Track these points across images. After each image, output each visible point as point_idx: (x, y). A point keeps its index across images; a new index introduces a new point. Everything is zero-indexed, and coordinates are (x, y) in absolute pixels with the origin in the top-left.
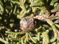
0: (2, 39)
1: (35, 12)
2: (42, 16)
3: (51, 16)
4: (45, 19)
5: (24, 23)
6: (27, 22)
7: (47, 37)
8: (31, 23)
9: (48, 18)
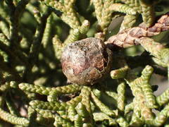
0: (8, 114)
1: (105, 27)
2: (129, 33)
3: (156, 25)
4: (137, 40)
5: (73, 54)
6: (83, 52)
7: (147, 89)
8: (95, 53)
9: (147, 36)
